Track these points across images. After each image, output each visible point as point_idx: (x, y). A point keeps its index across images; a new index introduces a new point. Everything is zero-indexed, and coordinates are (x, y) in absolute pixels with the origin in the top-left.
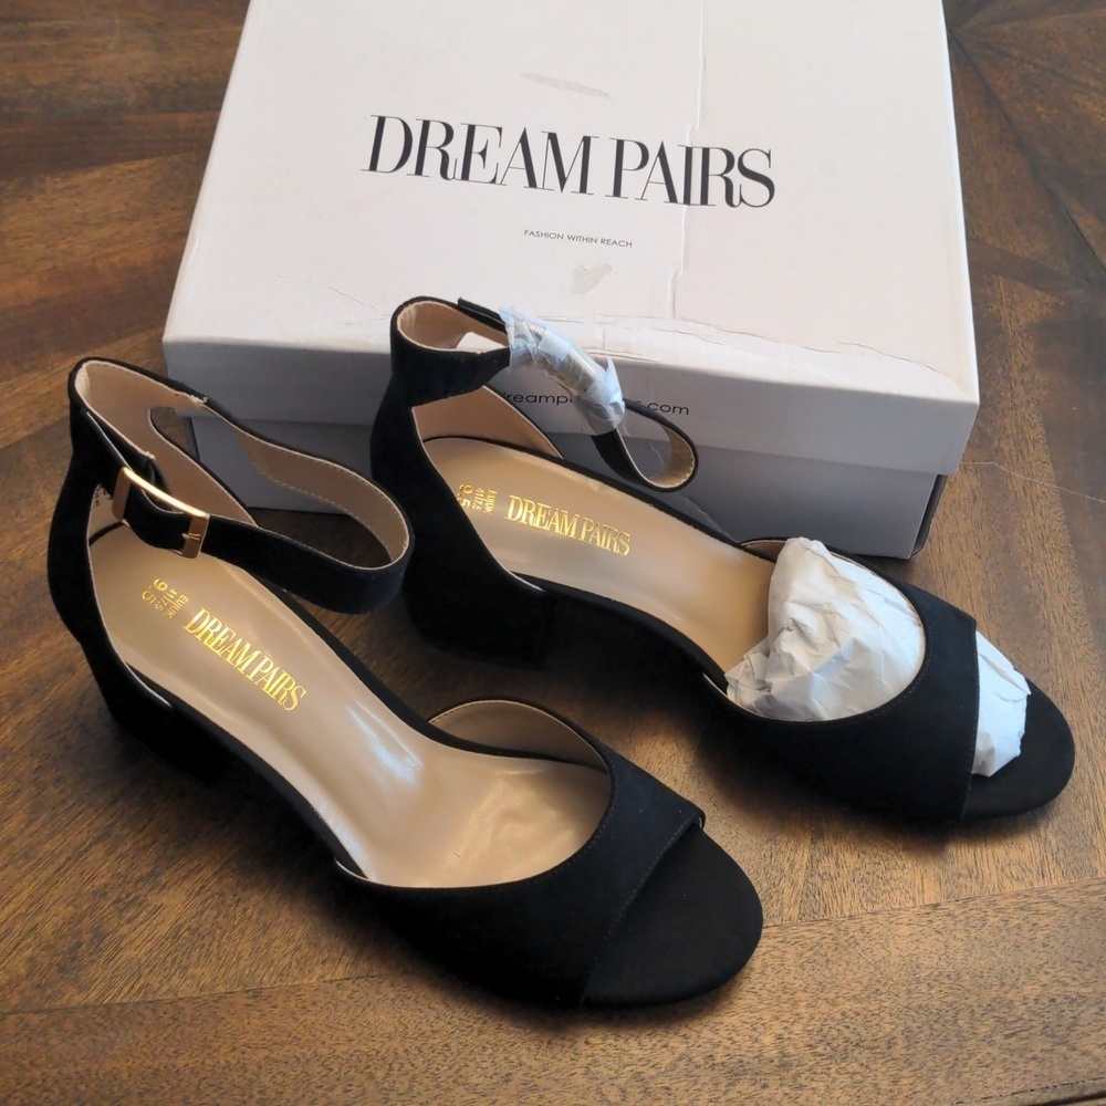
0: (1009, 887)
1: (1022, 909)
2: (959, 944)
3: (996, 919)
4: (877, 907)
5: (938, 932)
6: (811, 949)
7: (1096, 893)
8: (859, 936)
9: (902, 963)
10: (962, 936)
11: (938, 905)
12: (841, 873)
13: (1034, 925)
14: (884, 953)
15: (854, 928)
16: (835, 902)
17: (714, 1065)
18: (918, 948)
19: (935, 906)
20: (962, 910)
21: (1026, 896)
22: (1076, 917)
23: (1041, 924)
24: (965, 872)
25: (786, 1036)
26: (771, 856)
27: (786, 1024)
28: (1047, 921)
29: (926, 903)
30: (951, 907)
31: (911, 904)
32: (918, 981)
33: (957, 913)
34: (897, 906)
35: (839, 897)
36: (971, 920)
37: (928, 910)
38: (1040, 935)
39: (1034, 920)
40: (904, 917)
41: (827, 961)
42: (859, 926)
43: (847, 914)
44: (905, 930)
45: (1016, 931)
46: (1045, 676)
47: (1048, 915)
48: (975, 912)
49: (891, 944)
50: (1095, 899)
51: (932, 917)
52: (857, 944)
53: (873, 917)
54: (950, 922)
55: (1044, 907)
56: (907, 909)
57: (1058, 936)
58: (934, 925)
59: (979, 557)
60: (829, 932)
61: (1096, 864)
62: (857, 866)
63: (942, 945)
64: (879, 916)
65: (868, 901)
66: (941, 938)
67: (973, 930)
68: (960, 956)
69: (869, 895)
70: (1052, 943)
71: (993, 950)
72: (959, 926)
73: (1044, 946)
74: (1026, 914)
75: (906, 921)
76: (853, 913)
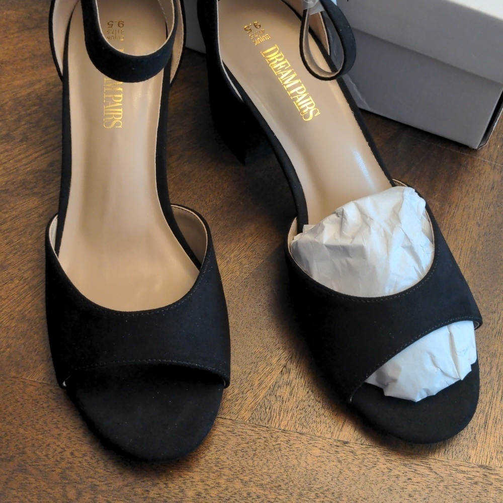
2: (350, 474)
3: (385, 466)
4: (305, 430)
5: (339, 461)
6: (248, 443)
7: (463, 472)
8: (284, 445)
9: (304, 473)
10: (355, 469)
11: (347, 443)
12: (291, 399)
13: (409, 479)
14: (295, 462)
15: (282, 438)
16: (278, 417)
17: (146, 497)
18: (320, 467)
19: (345, 443)
20: (363, 452)
22: (441, 484)
23: (414, 480)
25: (203, 495)
26: (250, 373)
27: (207, 487)
28: (419, 479)
29: (340, 439)
30: (356, 447)
31: (329, 436)
32: (310, 490)
33: (358, 453)
34: (319, 434)
35: (282, 415)
36: (366, 461)
37: (338, 444)
38: (410, 488)
39: (410, 475)
40: (321, 443)
41: (255, 455)
42: (287, 439)
43: (282, 428)
44: (317, 452)
45: (394, 479)
46: (491, 315)
48: (371, 456)
49: (303, 458)
50: (461, 476)
51: (339, 449)
52: (280, 450)
53: (299, 436)
54: (351, 457)
56: (325, 439)
57: (422, 492)
58: (339, 456)
59: (479, 226)
60: (265, 435)
61: (472, 453)
62: (304, 399)
63: (338, 471)
64: (304, 437)
65: (302, 424)
66: (339, 466)
67: (365, 468)
68: (347, 483)
69: (303, 420)
70: (417, 496)
71: (373, 486)
72: (356, 462)
73: (410, 496)
75: (320, 446)
76: (287, 429)
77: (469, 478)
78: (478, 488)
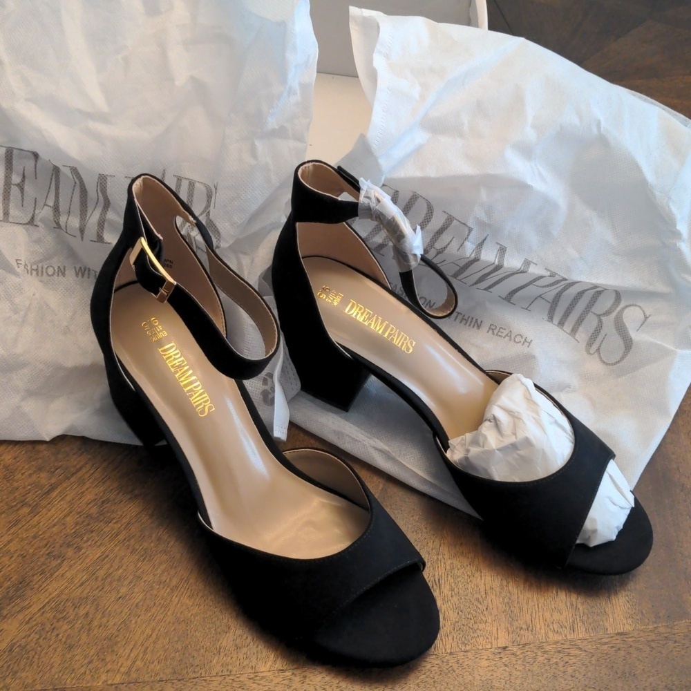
0: (553, 637)
1: (559, 652)
2: (519, 673)
3: (543, 658)
4: (468, 648)
5: (506, 665)
6: (425, 674)
7: (606, 643)
8: (455, 666)
9: (482, 685)
10: (521, 668)
11: (506, 647)
12: (446, 624)
13: (567, 662)
14: (470, 678)
15: (452, 661)
16: (441, 643)
18: (492, 675)
19: (505, 648)
20: (521, 651)
21: (562, 644)
22: (593, 659)
23: (571, 662)
24: (525, 627)
28: (574, 660)
29: (499, 646)
30: (515, 649)
31: (489, 646)
33: (518, 653)
34: (481, 647)
35: (444, 640)
36: (527, 658)
37: (500, 651)
38: (570, 670)
39: (566, 659)
40: (485, 654)
41: (434, 682)
42: (456, 659)
43: (449, 651)
44: (485, 663)
45: (555, 666)
47: (575, 656)
48: (529, 653)
49: (476, 672)
50: (605, 647)
51: (502, 655)
52: (454, 671)
53: (465, 654)
54: (513, 659)
55: (574, 652)
56: (486, 650)
57: (580, 670)
58: (504, 660)
60: (436, 662)
61: (607, 625)
62: (457, 620)
63: (507, 674)
64: (469, 654)
65: (463, 643)
66: (507, 669)
67: (528, 665)
68: (518, 682)
69: (463, 639)
70: (577, 675)
71: (540, 678)
72: (519, 662)
73: (572, 676)
74: (561, 655)
75: (485, 657)
76: (452, 651)
77: (612, 647)
78: (622, 653)
